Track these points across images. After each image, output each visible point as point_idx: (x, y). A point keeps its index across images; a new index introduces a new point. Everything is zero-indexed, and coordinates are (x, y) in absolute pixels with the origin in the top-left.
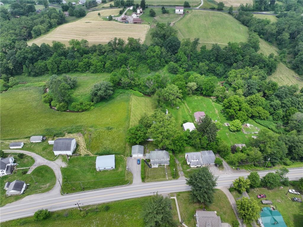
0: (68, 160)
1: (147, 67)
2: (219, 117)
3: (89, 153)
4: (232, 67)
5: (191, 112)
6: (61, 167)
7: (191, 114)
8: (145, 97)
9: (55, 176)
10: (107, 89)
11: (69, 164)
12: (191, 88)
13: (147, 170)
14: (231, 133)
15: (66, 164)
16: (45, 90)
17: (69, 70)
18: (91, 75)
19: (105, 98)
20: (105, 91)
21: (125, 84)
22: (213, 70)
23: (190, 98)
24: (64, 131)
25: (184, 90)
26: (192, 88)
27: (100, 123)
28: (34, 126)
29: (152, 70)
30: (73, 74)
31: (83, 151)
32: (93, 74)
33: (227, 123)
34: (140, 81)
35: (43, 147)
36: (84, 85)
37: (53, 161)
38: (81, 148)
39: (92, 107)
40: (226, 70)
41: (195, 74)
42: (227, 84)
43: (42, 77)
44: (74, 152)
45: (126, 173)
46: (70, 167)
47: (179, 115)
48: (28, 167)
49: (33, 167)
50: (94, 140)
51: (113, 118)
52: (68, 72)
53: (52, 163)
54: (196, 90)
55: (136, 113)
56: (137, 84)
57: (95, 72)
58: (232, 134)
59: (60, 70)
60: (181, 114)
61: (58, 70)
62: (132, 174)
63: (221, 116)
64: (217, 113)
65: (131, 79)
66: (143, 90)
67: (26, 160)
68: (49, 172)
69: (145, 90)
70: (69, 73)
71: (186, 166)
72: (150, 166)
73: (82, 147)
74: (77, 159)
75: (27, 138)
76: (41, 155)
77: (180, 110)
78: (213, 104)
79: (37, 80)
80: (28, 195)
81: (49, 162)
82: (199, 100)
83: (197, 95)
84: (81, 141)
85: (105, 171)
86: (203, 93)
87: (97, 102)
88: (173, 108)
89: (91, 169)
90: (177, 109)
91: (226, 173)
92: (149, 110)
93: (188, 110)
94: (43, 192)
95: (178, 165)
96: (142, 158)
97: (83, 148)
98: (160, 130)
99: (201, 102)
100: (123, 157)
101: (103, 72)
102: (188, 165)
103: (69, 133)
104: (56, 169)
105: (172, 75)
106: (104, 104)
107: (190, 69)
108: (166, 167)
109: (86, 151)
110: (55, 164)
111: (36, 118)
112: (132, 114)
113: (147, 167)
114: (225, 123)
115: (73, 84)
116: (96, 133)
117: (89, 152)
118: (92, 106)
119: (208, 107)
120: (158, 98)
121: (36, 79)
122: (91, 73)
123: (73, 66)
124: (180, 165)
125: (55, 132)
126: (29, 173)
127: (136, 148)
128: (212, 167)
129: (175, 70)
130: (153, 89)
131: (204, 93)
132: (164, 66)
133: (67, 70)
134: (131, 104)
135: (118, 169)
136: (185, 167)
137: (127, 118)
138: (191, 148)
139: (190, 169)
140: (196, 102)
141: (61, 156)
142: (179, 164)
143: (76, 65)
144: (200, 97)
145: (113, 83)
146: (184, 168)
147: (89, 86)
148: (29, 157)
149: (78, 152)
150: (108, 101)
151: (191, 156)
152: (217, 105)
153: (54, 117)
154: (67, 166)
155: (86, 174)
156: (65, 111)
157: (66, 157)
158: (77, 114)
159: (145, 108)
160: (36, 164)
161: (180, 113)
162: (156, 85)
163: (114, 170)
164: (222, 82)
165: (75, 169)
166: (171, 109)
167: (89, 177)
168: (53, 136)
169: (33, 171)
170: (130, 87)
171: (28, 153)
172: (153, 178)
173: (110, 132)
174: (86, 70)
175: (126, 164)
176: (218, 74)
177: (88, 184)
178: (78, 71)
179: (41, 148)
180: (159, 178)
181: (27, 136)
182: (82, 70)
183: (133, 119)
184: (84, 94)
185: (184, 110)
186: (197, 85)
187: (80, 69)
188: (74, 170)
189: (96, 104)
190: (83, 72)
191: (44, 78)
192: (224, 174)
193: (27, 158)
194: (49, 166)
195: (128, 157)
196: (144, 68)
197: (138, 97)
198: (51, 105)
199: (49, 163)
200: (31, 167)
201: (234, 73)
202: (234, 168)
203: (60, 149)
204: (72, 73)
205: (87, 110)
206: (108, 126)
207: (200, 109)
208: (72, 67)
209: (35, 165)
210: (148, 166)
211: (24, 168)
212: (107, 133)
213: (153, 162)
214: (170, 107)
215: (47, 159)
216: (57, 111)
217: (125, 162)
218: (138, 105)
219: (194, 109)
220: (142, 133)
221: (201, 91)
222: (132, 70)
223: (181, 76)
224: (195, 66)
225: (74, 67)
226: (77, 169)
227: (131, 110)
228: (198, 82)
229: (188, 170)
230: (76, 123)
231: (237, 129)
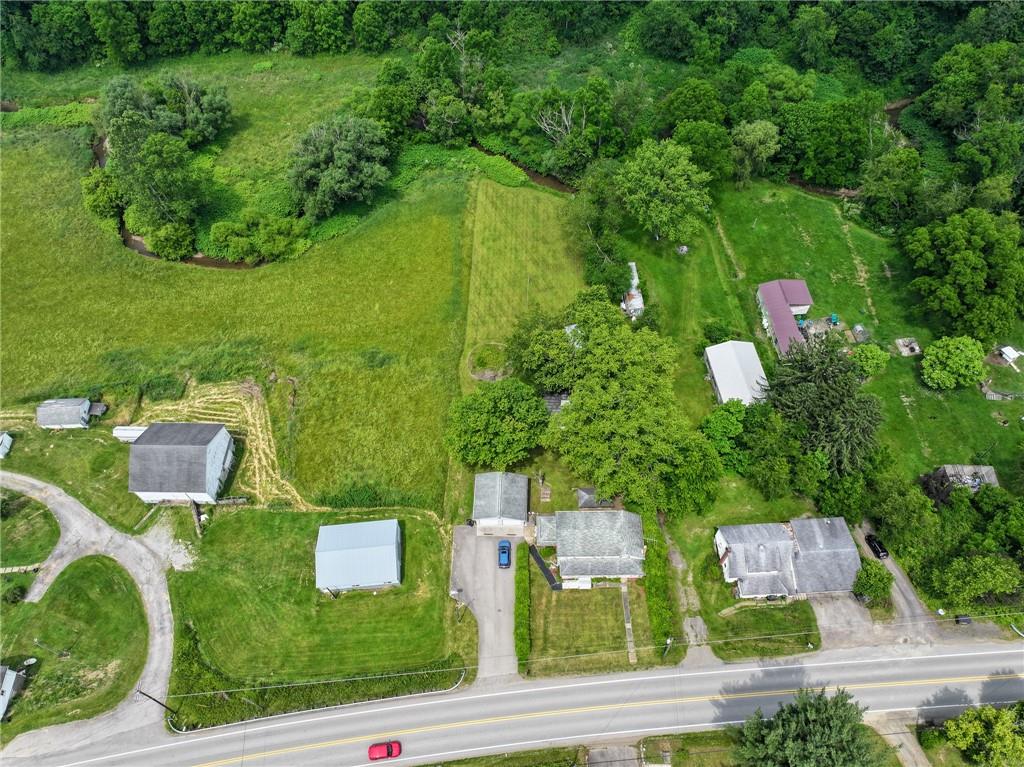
0: (198, 532)
1: (547, 20)
2: (873, 304)
3: (292, 492)
4: (958, 28)
5: (742, 275)
6: (167, 567)
7: (741, 288)
8: (536, 188)
9: (142, 619)
10: (360, 155)
11: (203, 553)
12: (750, 151)
13: (544, 600)
14: (927, 393)
15: (190, 553)
16: (95, 143)
17: (195, 39)
18: (292, 63)
19: (355, 198)
20: (352, 169)
21: (441, 123)
22: (857, 44)
23: (737, 194)
24: (182, 367)
25: (719, 169)
26: (756, 152)
27: (337, 330)
28: (59, 336)
29: (570, 38)
30: (213, 61)
31: (265, 483)
32: (301, 61)
33: (907, 340)
34: (512, 110)
35: (95, 455)
36: (265, 118)
37: (134, 533)
38: (256, 461)
39: (301, 245)
40: (921, 44)
41: (769, 66)
42: (919, 117)
43: (80, 76)
44: (225, 490)
45: (448, 613)
46: (207, 567)
47: (690, 289)
48: (32, 563)
49: (54, 566)
50: (312, 422)
51: (393, 303)
52: (191, 51)
53: (132, 543)
54: (775, 159)
55: (496, 277)
56: (499, 121)
57: (309, 49)
58: (929, 399)
59: (152, 38)
60: (696, 286)
61: (145, 42)
62: (475, 625)
63: (881, 301)
64: (862, 282)
65: (472, 96)
66: (526, 153)
67: (21, 525)
68: (119, 594)
69: (535, 151)
70: (196, 56)
71: (717, 586)
72: (553, 579)
73: (260, 459)
74: (238, 525)
75: (25, 401)
76: (86, 501)
77: (694, 260)
78: (846, 228)
79: (59, 89)
80: (27, 728)
81: (119, 537)
82: (780, 208)
83: (774, 181)
84: (254, 425)
85: (358, 595)
86: (802, 170)
87: (321, 217)
88: (661, 249)
89: (297, 584)
90: (680, 259)
91: (901, 640)
92: (551, 261)
93: (730, 263)
94: (91, 711)
95: (680, 576)
96: (520, 534)
97: (264, 462)
98: (606, 426)
99: (793, 220)
100: (436, 523)
101: (344, 48)
102: (729, 585)
103: (204, 378)
104: (149, 581)
105: (659, 68)
106: (351, 222)
107: (748, 34)
108: (624, 589)
109: (277, 482)
110: (142, 550)
111: (65, 298)
112: (475, 281)
113: (542, 586)
114: (900, 342)
115: (213, 123)
116: (320, 386)
117: (289, 487)
118: (298, 236)
119: (819, 251)
120: (595, 214)
121: (57, 84)
122: (293, 54)
123: (209, 23)
124: (690, 579)
125: (145, 373)
126: (36, 594)
127: (494, 486)
128: (839, 603)
129: (677, 42)
130: (571, 154)
131: (809, 173)
132: (625, 16)
133: (185, 39)
134: (470, 225)
135: (413, 588)
136: (714, 596)
137: (455, 303)
138: (740, 483)
139: (738, 606)
140: (765, 221)
141: (170, 512)
142: (686, 572)
143: (221, 16)
144: (786, 194)
145: (388, 119)
146: (706, 596)
147: (284, 127)
148: (38, 506)
149: (244, 483)
150: (372, 207)
151: (746, 550)
152: (863, 239)
153: (137, 292)
154: (194, 564)
155: (275, 608)
156: (184, 259)
157: (191, 516)
158: (235, 274)
159: (535, 249)
160: (66, 548)
161: (692, 278)
162: (589, 131)
163: (395, 592)
164: (893, 107)
165: (230, 578)
166: (653, 258)
167: (289, 629)
168: (136, 395)
169: (52, 588)
170: (469, 137)
171: (33, 487)
172: (568, 648)
173: (380, 378)
174: (272, 40)
175: (449, 562)
176: (882, 64)
177: (282, 666)
178: (238, 45)
179: (86, 459)
180: (596, 652)
181: (28, 392)
182: (253, 42)
183: (482, 309)
184: (268, 169)
185: (712, 262)
186: (781, 133)
187: (242, 34)
188: (227, 583)
189: (317, 225)
190: (255, 48)
191: (89, 80)
192: (893, 642)
193: (26, 516)
194: (120, 560)
195: (457, 527)
196: (530, 25)
197: (502, 189)
198: (127, 225)
199: (120, 546)
200: (43, 566)
201: (966, 64)
202: (941, 612)
203: (161, 484)
204: (209, 54)
205: (278, 256)
206: (369, 346)
207: (787, 258)
208: (202, 27)
209: (62, 556)
210: (544, 581)
211: (16, 569)
212: (368, 387)
213: (569, 565)
214: (648, 246)
215: (111, 522)
216: (153, 259)
217: (445, 553)
218: (503, 232)
219: (758, 257)
220: (520, 425)
221: (796, 164)
222: (477, 45)
223: (707, 85)
224: (773, 18)
225: (215, 24)
226: (236, 581)
227: (470, 257)
228: (786, 122)
229: (727, 612)
230: (233, 325)
231: (958, 383)
